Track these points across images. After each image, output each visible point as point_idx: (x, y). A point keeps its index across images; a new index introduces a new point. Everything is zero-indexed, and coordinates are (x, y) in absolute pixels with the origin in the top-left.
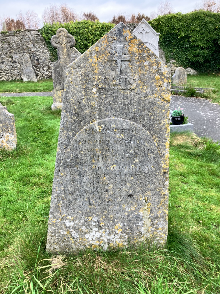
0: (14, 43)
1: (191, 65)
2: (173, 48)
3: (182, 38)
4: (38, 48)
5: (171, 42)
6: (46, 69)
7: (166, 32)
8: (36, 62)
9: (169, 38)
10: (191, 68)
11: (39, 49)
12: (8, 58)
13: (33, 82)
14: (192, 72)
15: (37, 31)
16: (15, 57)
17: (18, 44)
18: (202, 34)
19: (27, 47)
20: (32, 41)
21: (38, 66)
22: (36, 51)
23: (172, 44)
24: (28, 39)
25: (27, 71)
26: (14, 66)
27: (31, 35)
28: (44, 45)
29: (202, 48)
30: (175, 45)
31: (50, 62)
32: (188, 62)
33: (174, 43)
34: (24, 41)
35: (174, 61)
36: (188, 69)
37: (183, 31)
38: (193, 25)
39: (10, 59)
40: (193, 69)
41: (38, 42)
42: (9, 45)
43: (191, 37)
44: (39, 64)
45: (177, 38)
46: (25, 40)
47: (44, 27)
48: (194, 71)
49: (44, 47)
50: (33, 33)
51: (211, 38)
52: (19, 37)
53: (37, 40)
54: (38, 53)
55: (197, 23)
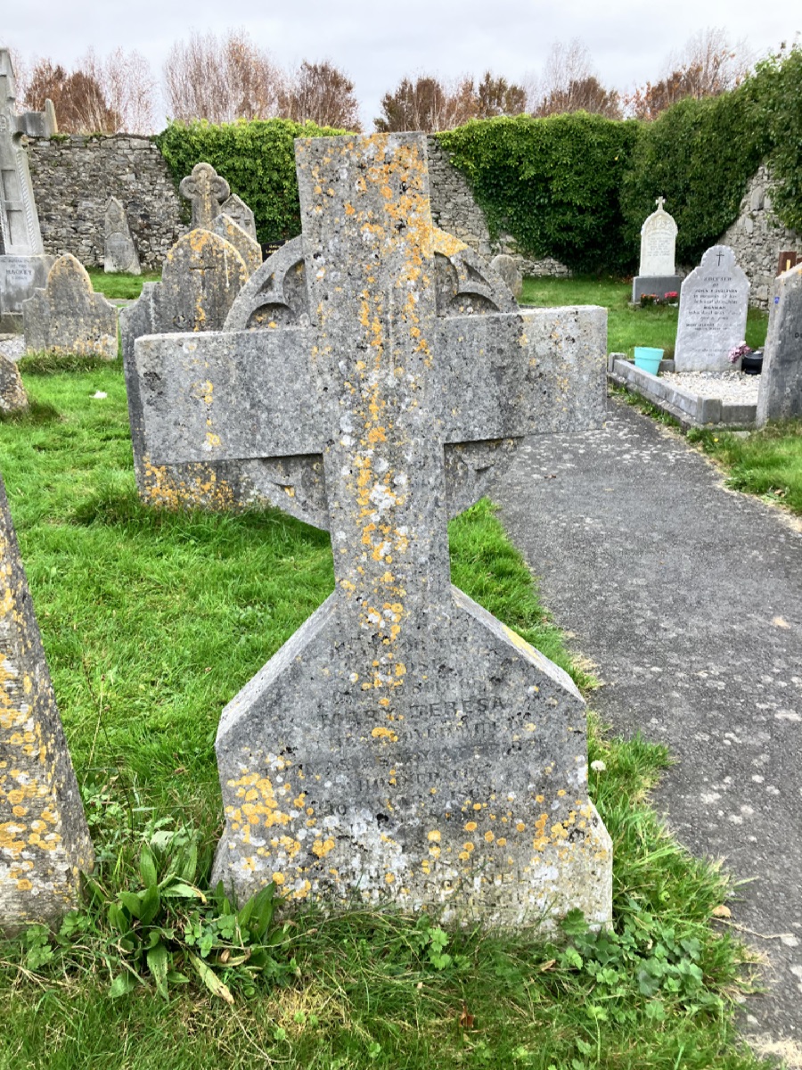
0: (82, 169)
1: (554, 250)
2: (509, 206)
3: (529, 180)
4: (147, 184)
5: (502, 188)
6: (168, 242)
7: (489, 162)
8: (140, 221)
9: (496, 177)
10: (555, 259)
11: (151, 188)
12: (64, 206)
13: (129, 275)
14: (558, 270)
15: (148, 138)
16: (84, 204)
17: (94, 170)
18: (578, 173)
19: (120, 180)
20: (132, 165)
21: (146, 231)
22: (143, 192)
23: (505, 195)
24: (123, 159)
25: (115, 244)
26: (79, 229)
27: (131, 148)
28: (166, 177)
29: (581, 210)
30: (511, 199)
31: (178, 222)
32: (546, 244)
33: (509, 193)
34: (111, 165)
35: (510, 239)
36: (547, 261)
37: (530, 162)
38: (556, 150)
39: (70, 210)
40: (560, 262)
41: (150, 169)
42: (69, 171)
43: (552, 178)
44: (148, 226)
45: (517, 178)
46: (112, 162)
47: (166, 131)
48: (564, 269)
49: (163, 181)
50: (135, 143)
51: (601, 185)
52: (97, 153)
53: (147, 162)
54: (148, 198)
55: (566, 143)
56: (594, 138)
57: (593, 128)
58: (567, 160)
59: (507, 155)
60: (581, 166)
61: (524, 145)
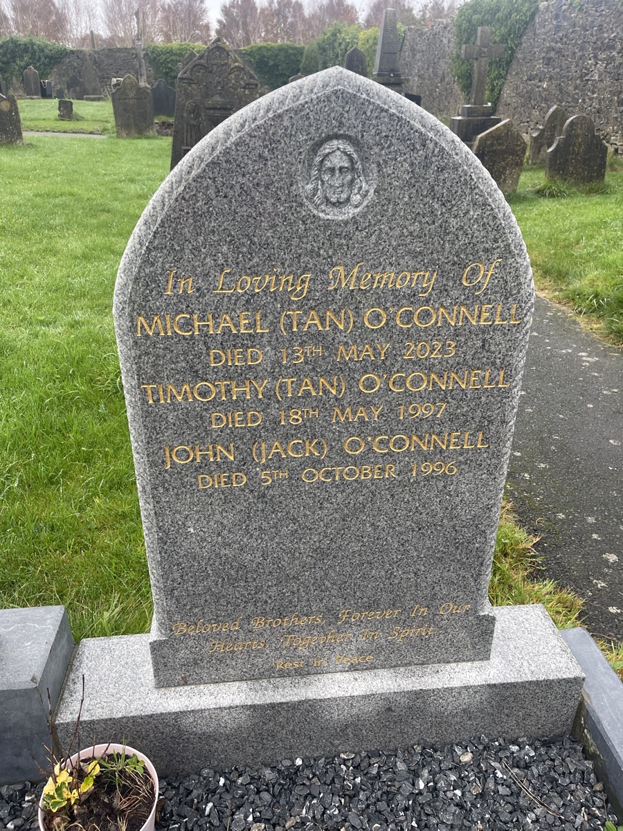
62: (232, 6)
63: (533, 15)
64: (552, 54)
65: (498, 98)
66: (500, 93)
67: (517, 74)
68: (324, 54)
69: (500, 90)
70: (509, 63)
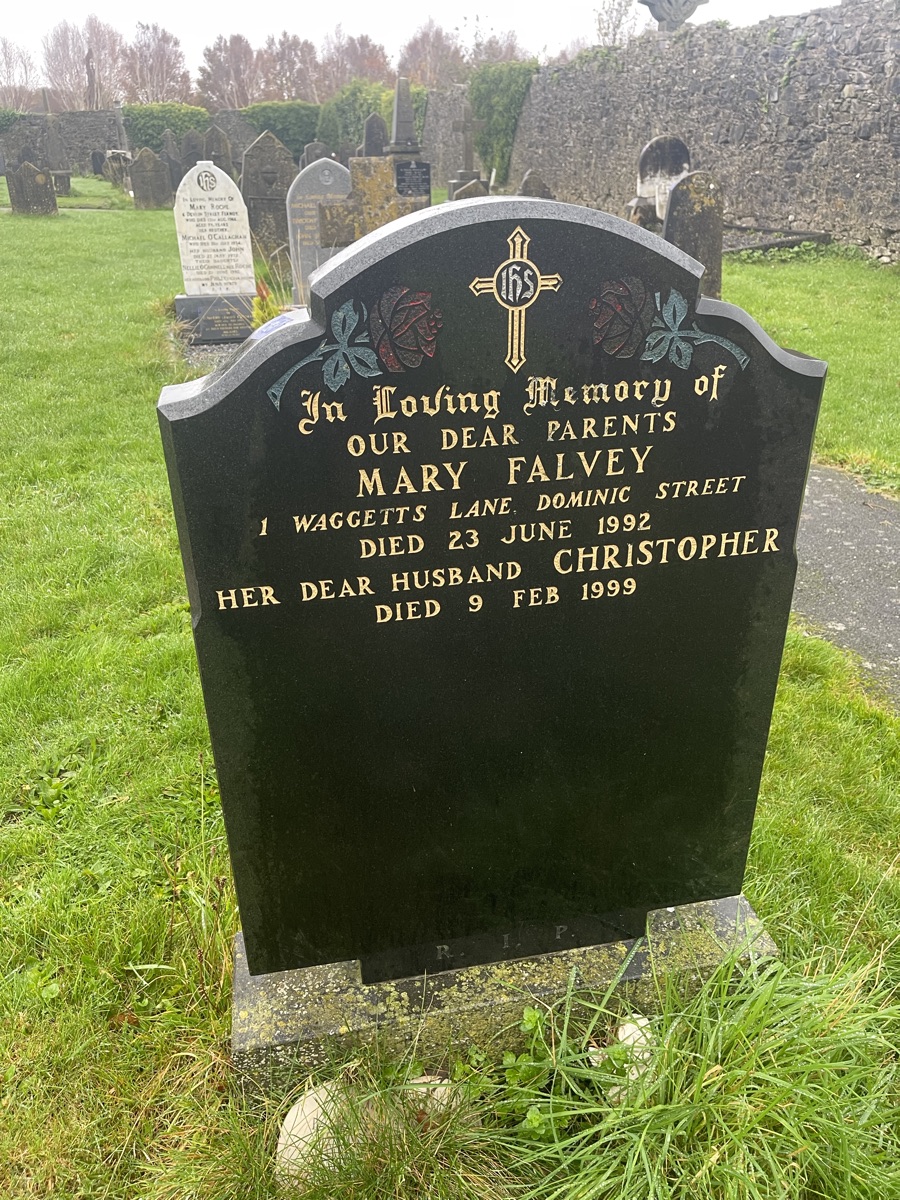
56: (303, 112)
57: (303, 108)
58: (294, 121)
59: (270, 119)
60: (299, 124)
61: (276, 115)
62: (219, 48)
63: (528, 86)
64: (543, 124)
65: (509, 164)
66: (509, 160)
67: (521, 141)
68: (344, 116)
69: (510, 157)
70: (514, 131)
